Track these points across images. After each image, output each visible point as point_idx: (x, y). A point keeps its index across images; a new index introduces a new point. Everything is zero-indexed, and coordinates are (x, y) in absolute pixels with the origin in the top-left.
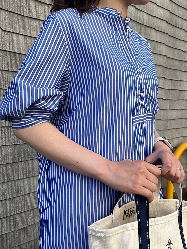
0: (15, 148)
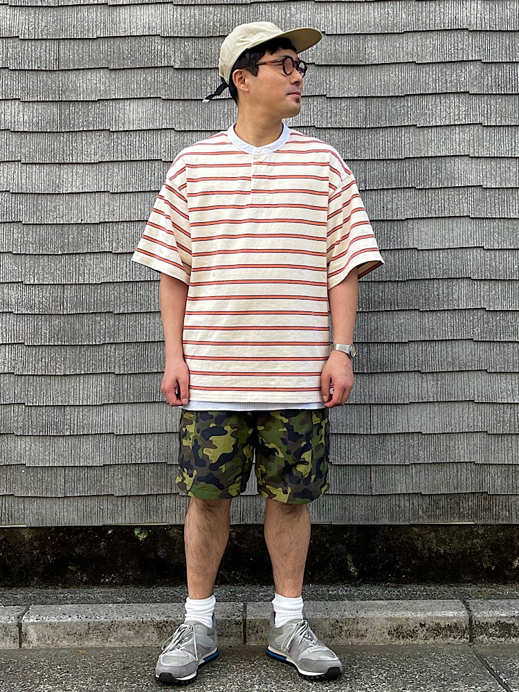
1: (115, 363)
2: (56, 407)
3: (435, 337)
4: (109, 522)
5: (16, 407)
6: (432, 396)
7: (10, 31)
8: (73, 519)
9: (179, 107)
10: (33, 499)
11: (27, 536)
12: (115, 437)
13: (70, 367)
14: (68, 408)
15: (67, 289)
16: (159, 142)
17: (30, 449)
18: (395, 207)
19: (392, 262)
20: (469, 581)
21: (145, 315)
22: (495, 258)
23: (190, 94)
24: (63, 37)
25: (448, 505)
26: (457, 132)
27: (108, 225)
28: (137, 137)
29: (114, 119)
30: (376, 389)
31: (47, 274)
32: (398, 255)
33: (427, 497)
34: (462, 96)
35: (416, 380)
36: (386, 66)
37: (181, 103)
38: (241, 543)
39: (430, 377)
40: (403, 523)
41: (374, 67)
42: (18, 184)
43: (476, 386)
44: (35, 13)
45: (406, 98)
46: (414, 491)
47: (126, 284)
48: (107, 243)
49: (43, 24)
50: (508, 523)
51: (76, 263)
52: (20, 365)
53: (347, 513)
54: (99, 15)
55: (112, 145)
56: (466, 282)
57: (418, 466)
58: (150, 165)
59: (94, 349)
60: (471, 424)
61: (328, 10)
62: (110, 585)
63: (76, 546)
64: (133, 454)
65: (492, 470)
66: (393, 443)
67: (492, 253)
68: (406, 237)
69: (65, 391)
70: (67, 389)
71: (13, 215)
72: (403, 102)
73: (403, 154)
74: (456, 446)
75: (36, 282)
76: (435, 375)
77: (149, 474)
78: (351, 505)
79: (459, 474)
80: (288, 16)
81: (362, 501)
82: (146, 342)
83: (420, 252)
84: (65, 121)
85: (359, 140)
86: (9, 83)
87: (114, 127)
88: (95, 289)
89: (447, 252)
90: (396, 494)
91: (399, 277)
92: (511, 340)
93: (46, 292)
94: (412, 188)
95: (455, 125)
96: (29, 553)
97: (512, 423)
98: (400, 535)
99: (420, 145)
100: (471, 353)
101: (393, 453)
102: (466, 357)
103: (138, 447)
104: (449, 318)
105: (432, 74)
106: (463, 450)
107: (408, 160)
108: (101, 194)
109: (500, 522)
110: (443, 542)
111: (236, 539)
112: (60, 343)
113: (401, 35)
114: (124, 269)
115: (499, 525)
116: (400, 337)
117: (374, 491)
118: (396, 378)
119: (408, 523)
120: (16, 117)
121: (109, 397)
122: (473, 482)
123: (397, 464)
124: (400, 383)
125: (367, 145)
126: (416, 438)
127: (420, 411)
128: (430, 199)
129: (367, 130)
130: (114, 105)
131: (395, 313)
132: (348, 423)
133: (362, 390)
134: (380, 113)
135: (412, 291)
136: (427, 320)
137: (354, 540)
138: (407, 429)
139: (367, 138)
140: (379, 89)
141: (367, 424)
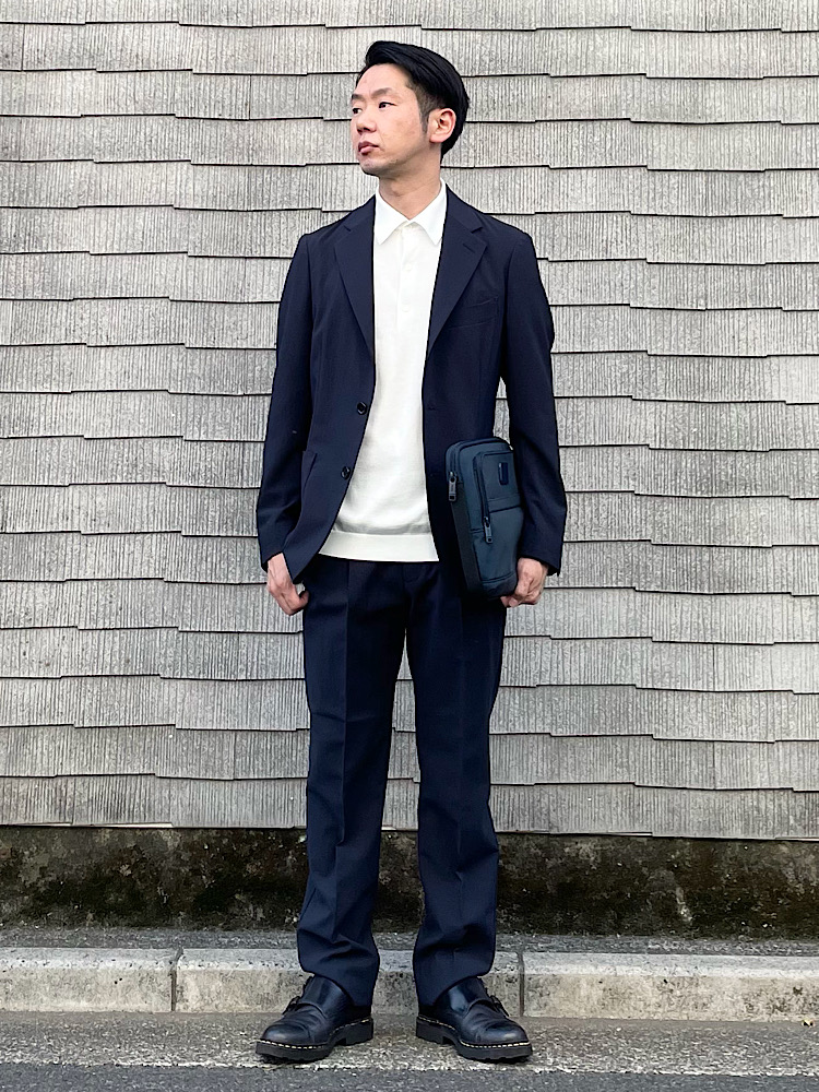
2: (225, 635)
3: (813, 540)
4: (300, 823)
5: (164, 632)
6: (809, 632)
7: (180, 62)
8: (246, 817)
10: (185, 782)
11: (171, 842)
13: (249, 571)
14: (244, 636)
15: (249, 449)
17: (183, 701)
18: (751, 337)
19: (748, 421)
24: (258, 72)
29: (329, 194)
30: (723, 620)
31: (220, 425)
32: (756, 410)
33: (802, 795)
35: (785, 608)
36: (737, 126)
38: (507, 863)
39: (806, 603)
40: (765, 838)
41: (719, 127)
42: (182, 287)
44: (218, 36)
45: (767, 174)
46: (781, 786)
49: (229, 53)
52: (174, 567)
53: (676, 817)
54: (312, 41)
57: (788, 745)
61: (650, 42)
63: (247, 862)
66: (748, 707)
68: (767, 385)
69: (241, 610)
70: (243, 607)
71: (173, 333)
72: (762, 179)
73: (763, 257)
75: (203, 437)
76: (814, 600)
78: (683, 805)
80: (591, 49)
81: (700, 797)
83: (790, 407)
84: (255, 195)
85: (696, 234)
86: (175, 137)
87: (328, 205)
90: (753, 790)
91: (758, 445)
93: (218, 452)
94: (777, 308)
96: (174, 871)
98: (760, 857)
99: (788, 245)
101: (747, 721)
107: (770, 266)
112: (235, 534)
113: (759, 81)
116: (760, 539)
117: (718, 784)
118: (754, 600)
119: (772, 838)
120: (183, 187)
123: (755, 740)
124: (760, 611)
125: (708, 242)
126: (784, 700)
127: (790, 656)
128: (804, 327)
129: (708, 219)
130: (329, 172)
131: (751, 499)
132: (679, 672)
133: (700, 621)
134: (728, 195)
135: (778, 467)
136: (800, 514)
137: (687, 863)
138: (770, 684)
139: (708, 231)
140: (727, 159)
141: (708, 675)
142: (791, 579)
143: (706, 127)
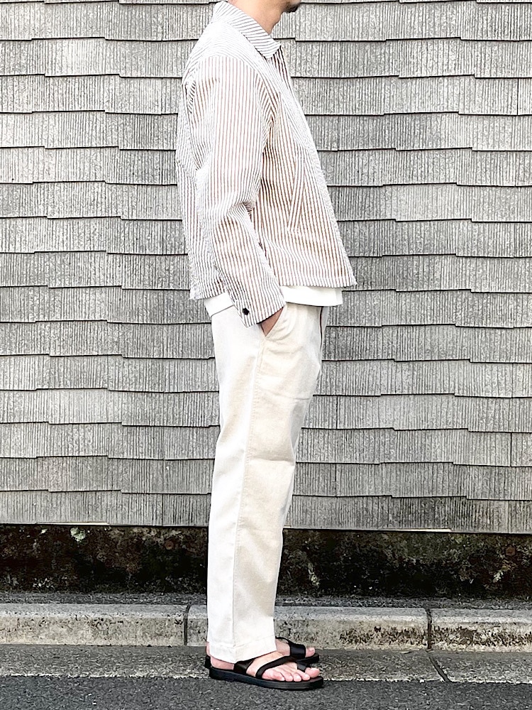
0: (155, 297)
1: (50, 343)
3: (412, 321)
4: (42, 520)
6: (407, 387)
8: (3, 516)
9: (125, 49)
12: (49, 426)
16: (102, 89)
18: (371, 171)
20: (444, 595)
21: (84, 290)
22: (484, 232)
23: (137, 35)
25: (421, 510)
26: (446, 85)
27: (42, 186)
28: (77, 84)
29: (50, 63)
30: (344, 379)
32: (373, 227)
33: (399, 501)
34: (452, 42)
35: (390, 370)
36: (365, 5)
37: (127, 44)
38: (190, 547)
39: (405, 366)
40: (371, 529)
41: (351, 6)
43: (457, 377)
45: (388, 43)
46: (384, 494)
47: (63, 254)
48: (41, 207)
50: (488, 531)
51: (6, 229)
53: (308, 516)
55: (48, 92)
56: (450, 259)
57: (389, 466)
58: (91, 116)
59: (26, 327)
60: (450, 420)
62: (43, 589)
63: (5, 547)
64: (70, 446)
65: (473, 472)
66: (361, 440)
67: (481, 226)
68: (383, 207)
72: (384, 48)
73: (382, 110)
74: (433, 445)
76: (411, 364)
77: (87, 468)
78: (313, 508)
79: (435, 475)
81: (326, 502)
82: (85, 321)
83: (399, 224)
85: (332, 92)
87: (50, 71)
88: (27, 259)
89: (430, 225)
90: (363, 497)
91: (374, 253)
92: (498, 326)
94: (392, 149)
95: (443, 76)
97: (497, 420)
98: (368, 542)
99: (402, 99)
100: (453, 340)
101: (360, 451)
102: (447, 345)
103: (76, 438)
104: (429, 300)
105: (419, 16)
106: (440, 449)
107: (387, 116)
108: (35, 149)
109: (480, 531)
110: (417, 551)
111: (184, 543)
114: (61, 237)
115: (480, 534)
116: (373, 321)
117: (338, 493)
118: (367, 366)
119: (376, 529)
121: (43, 382)
122: (451, 485)
123: (365, 462)
124: (372, 373)
125: (341, 98)
126: (387, 435)
127: (392, 404)
128: (412, 163)
129: (342, 81)
130: (50, 45)
131: (367, 293)
132: (312, 416)
133: (328, 380)
134: (357, 60)
135: (388, 269)
136: (404, 302)
137: (316, 547)
138: (377, 424)
139: (341, 89)
140: (357, 32)
141: (333, 418)
142: (394, 349)
143: (342, 6)
